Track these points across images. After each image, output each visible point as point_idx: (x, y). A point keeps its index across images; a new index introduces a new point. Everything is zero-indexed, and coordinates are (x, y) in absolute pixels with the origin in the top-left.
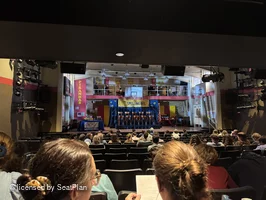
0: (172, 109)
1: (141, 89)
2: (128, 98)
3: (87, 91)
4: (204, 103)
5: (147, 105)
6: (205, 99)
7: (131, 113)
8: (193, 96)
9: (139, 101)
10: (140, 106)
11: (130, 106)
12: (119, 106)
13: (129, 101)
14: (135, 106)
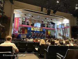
0: (49, 32)
1: (40, 24)
2: (35, 27)
3: (19, 23)
4: (63, 31)
5: (42, 31)
6: (63, 30)
7: (36, 33)
8: (57, 29)
9: (39, 29)
10: (39, 30)
11: (35, 30)
12: (31, 30)
13: (35, 28)
14: (38, 30)
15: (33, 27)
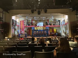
0: (55, 30)
1: (43, 23)
2: (38, 27)
5: (45, 29)
11: (39, 29)
12: (35, 29)
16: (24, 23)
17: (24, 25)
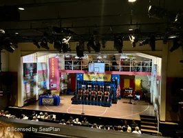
5: (109, 80)
7: (93, 87)
9: (102, 76)
10: (102, 80)
11: (93, 80)
12: (84, 79)
13: (93, 75)
14: (98, 80)
15: (86, 73)
16: (60, 64)
17: (59, 67)
